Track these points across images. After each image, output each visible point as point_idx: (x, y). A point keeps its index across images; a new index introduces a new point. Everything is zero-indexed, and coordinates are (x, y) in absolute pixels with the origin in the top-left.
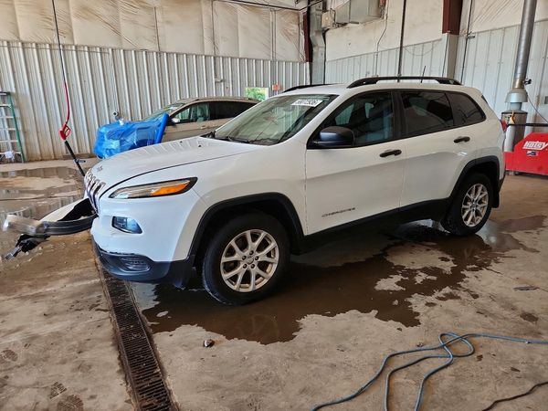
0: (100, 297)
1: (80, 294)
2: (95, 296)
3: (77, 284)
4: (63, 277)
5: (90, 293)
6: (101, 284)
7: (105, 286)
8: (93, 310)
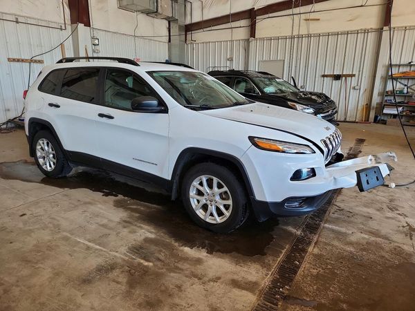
0: (333, 213)
1: (345, 221)
2: (336, 215)
3: (343, 230)
4: (351, 244)
5: (337, 219)
6: (327, 221)
7: (325, 218)
8: (342, 208)
